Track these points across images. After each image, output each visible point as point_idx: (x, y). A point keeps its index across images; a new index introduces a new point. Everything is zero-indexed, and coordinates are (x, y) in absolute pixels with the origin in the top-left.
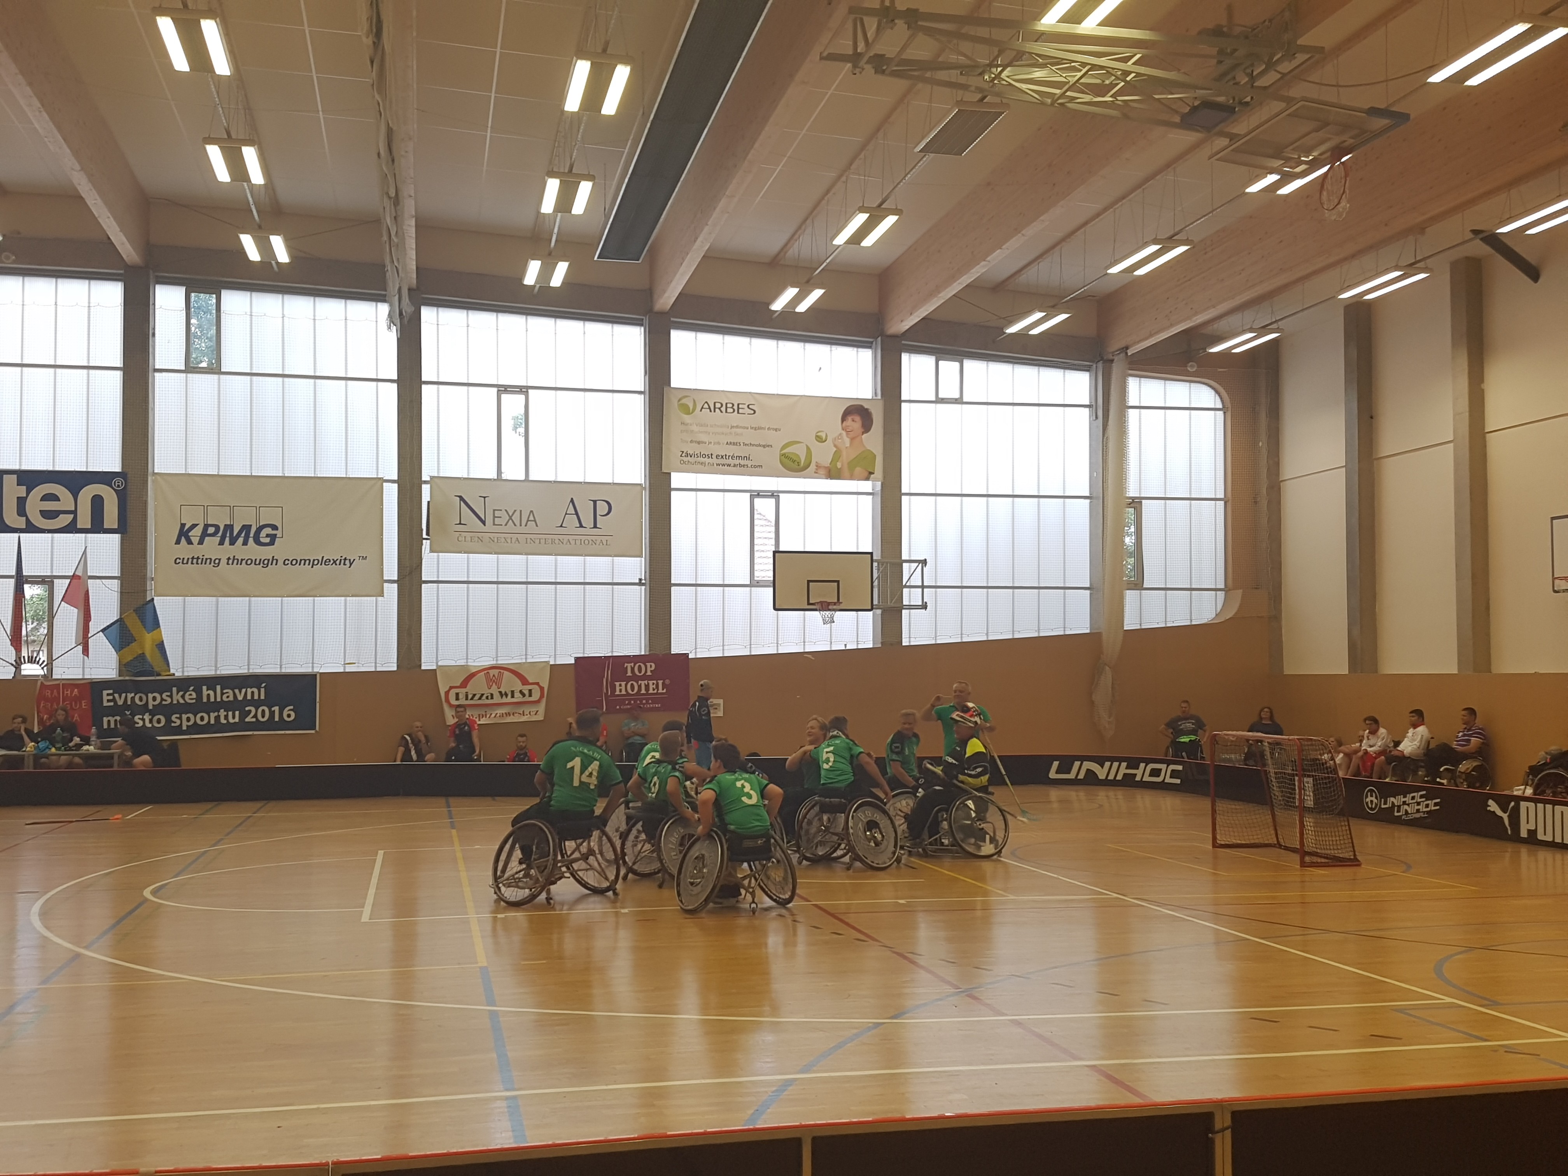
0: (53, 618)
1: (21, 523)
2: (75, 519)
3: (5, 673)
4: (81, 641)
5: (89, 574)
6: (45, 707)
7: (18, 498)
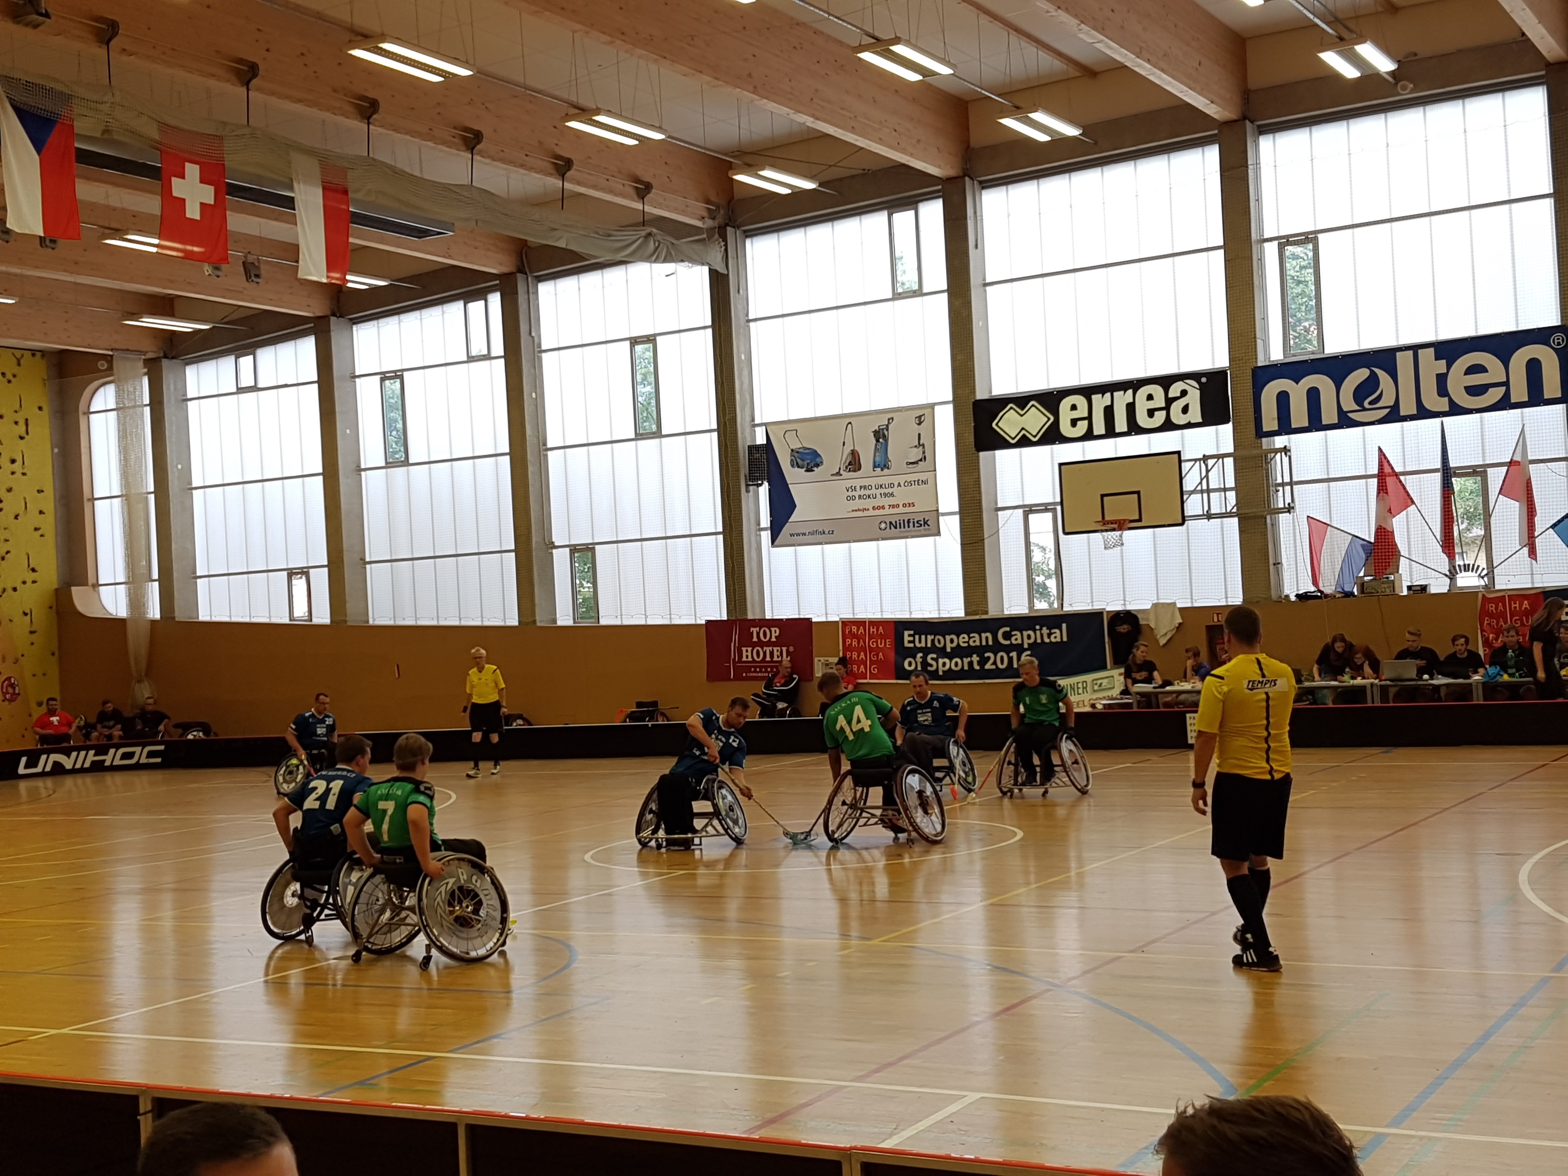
0: (1490, 516)
1: (1443, 404)
2: (1507, 394)
3: (1439, 586)
4: (1526, 542)
5: (1530, 458)
6: (1489, 624)
7: (1437, 375)
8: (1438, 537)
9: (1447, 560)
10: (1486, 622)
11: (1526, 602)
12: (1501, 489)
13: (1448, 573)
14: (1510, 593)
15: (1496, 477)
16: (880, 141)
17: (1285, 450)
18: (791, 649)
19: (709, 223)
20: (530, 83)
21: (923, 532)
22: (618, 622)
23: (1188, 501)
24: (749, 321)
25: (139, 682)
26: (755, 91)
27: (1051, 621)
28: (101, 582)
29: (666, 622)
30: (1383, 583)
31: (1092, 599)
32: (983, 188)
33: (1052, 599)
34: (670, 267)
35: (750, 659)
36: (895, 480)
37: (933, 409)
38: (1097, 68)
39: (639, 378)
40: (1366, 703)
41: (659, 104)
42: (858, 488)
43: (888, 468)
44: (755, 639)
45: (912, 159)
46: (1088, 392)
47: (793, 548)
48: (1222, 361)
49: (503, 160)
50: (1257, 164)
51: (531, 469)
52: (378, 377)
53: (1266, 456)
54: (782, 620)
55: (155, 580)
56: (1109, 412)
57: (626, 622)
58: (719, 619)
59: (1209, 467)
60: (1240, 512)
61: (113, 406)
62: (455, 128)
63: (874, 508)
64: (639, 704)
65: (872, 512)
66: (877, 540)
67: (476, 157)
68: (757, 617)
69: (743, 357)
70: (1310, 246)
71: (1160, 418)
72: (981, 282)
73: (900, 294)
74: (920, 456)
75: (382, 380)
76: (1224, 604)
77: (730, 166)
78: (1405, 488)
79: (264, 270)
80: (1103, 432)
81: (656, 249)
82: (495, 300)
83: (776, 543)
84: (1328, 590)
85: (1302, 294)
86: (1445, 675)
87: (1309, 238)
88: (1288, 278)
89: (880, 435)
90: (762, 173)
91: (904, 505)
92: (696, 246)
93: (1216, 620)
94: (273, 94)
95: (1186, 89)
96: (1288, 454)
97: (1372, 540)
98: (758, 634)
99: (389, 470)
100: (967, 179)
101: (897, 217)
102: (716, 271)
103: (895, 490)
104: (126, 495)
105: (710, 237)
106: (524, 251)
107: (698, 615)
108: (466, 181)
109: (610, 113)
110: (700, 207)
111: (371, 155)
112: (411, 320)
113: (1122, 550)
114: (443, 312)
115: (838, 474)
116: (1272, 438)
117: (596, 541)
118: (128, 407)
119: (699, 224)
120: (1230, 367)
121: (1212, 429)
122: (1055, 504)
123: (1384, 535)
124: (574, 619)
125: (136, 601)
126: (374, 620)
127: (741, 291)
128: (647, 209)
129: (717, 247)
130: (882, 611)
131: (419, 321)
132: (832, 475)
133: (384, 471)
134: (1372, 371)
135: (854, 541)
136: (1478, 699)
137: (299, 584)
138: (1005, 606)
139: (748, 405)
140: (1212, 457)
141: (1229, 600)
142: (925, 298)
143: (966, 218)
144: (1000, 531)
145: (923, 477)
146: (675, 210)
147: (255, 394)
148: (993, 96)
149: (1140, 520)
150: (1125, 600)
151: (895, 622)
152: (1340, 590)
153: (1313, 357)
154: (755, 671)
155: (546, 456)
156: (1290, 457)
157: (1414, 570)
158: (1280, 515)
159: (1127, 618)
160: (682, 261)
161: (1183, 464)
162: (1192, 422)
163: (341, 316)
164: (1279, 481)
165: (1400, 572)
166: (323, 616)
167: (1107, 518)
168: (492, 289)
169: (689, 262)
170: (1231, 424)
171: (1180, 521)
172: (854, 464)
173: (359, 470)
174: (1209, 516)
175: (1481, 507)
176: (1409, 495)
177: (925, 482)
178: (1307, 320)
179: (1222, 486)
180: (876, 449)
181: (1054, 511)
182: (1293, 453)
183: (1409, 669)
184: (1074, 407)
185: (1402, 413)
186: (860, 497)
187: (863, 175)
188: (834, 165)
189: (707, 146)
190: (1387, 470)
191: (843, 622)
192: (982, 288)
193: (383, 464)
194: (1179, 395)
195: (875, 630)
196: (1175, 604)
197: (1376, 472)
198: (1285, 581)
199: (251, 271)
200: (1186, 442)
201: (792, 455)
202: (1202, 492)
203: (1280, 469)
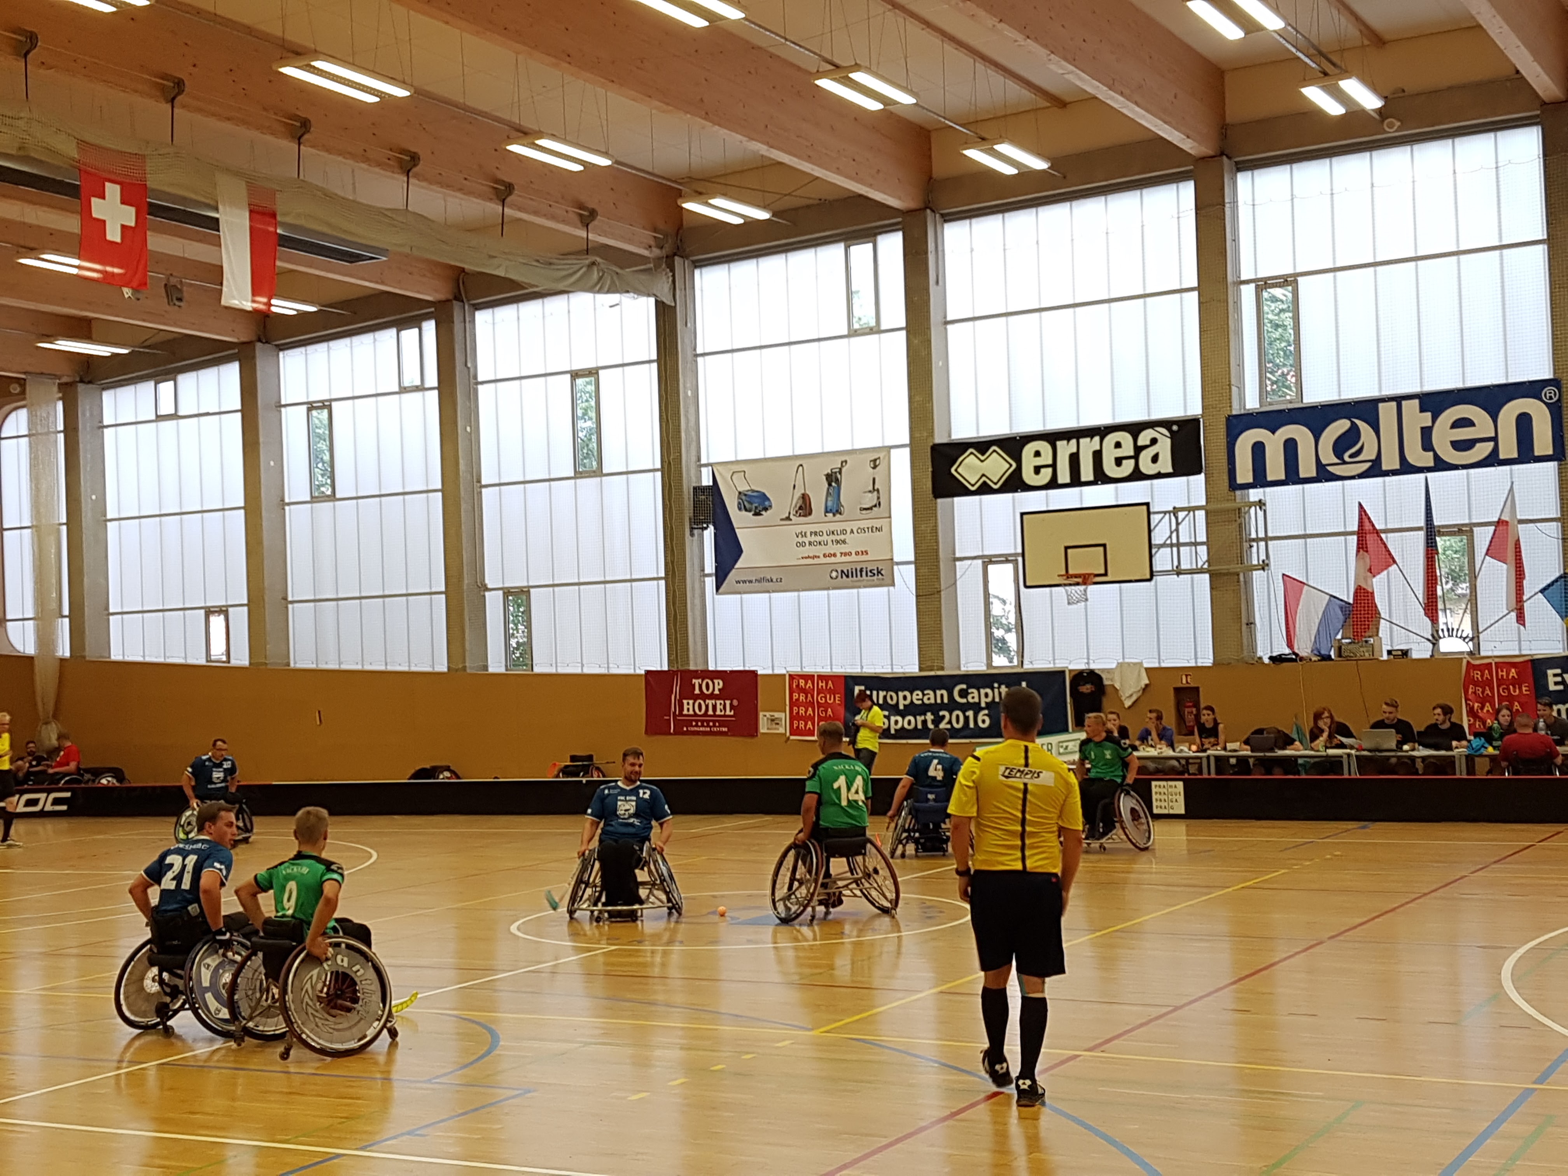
0: (1476, 577)
1: (1427, 460)
2: (1495, 450)
3: (1421, 651)
4: (1514, 606)
5: (1519, 517)
6: (1475, 693)
7: (1422, 428)
8: (1421, 600)
9: (1429, 623)
10: (1470, 691)
11: (1513, 670)
12: (1488, 550)
13: (1430, 638)
14: (1497, 660)
15: (1483, 537)
16: (838, 171)
17: (1261, 504)
18: (735, 703)
19: (657, 252)
20: (471, 103)
21: (876, 582)
22: (553, 670)
23: (1158, 555)
24: (697, 355)
25: (46, 723)
26: (706, 116)
27: (1009, 679)
28: (8, 617)
29: (603, 671)
30: (1362, 646)
31: (1054, 657)
32: (946, 221)
33: (1012, 653)
34: (614, 298)
35: (691, 712)
36: (848, 526)
37: (889, 452)
38: (1068, 99)
39: (580, 413)
40: (1343, 774)
41: (605, 129)
42: (808, 534)
43: (840, 514)
44: (697, 691)
45: (872, 191)
46: (1052, 438)
47: (739, 596)
48: (1195, 409)
49: (441, 184)
50: (1235, 202)
51: (463, 506)
52: (305, 407)
53: (1239, 509)
54: (725, 672)
55: (66, 617)
56: (1074, 459)
57: (561, 670)
58: (659, 669)
59: (1180, 520)
60: (1211, 568)
61: (26, 433)
62: (391, 150)
63: (825, 556)
64: (573, 758)
65: (823, 560)
66: (828, 589)
67: (411, 180)
68: (700, 668)
69: (689, 393)
70: (1290, 288)
71: (1128, 467)
72: (940, 319)
73: (856, 331)
74: (875, 502)
75: (309, 410)
76: (1193, 665)
77: (679, 194)
78: (1386, 547)
79: (186, 293)
80: (1067, 480)
81: (600, 278)
82: (430, 327)
83: (721, 590)
84: (1303, 654)
85: (1281, 339)
86: (1426, 746)
87: (1289, 281)
88: (1266, 321)
89: (833, 479)
90: (711, 201)
91: (857, 553)
92: (643, 277)
93: (1184, 681)
94: (199, 110)
95: (1161, 123)
96: (1263, 508)
97: (1351, 601)
98: (700, 686)
99: (315, 505)
100: (928, 211)
101: (854, 249)
102: (663, 303)
103: (848, 537)
104: (36, 526)
105: (657, 267)
106: (461, 277)
107: (637, 665)
108: (401, 206)
109: (553, 137)
110: (647, 236)
111: (301, 177)
112: (340, 346)
113: (1086, 606)
114: (375, 340)
115: (788, 518)
116: (1246, 491)
117: (531, 584)
118: (41, 434)
119: (646, 253)
120: (1202, 416)
121: (1184, 479)
122: (1016, 555)
123: (1363, 596)
124: (506, 666)
125: (45, 638)
126: (295, 663)
127: (689, 325)
128: (591, 236)
129: (664, 278)
130: (831, 665)
131: (349, 349)
132: (782, 520)
133: (309, 506)
134: (1353, 423)
135: (803, 590)
136: (1461, 773)
137: (217, 622)
138: (963, 662)
139: (694, 445)
140: (1183, 509)
141: (1199, 661)
142: (883, 335)
143: (926, 253)
144: (958, 583)
145: (877, 523)
146: (622, 239)
147: (175, 422)
148: (957, 127)
149: (1106, 574)
150: (1088, 659)
151: (846, 677)
152: (1315, 652)
153: (1290, 406)
154: (697, 726)
155: (481, 492)
156: (1265, 511)
157: (1395, 633)
158: (1254, 572)
159: (1091, 677)
160: (628, 292)
161: (1152, 516)
162: (1163, 471)
163: (267, 342)
164: (1253, 536)
165: (1380, 635)
166: (241, 658)
167: (1071, 572)
168: (427, 317)
169: (635, 293)
170: (1203, 475)
171: (1148, 577)
172: (805, 508)
173: (282, 504)
174: (1179, 572)
175: (1466, 568)
176: (1390, 554)
177: (879, 529)
178: (1284, 365)
179: (1193, 540)
180: (828, 494)
181: (1015, 562)
182: (1268, 507)
183: (1389, 740)
184: (1037, 454)
185: (1385, 467)
186: (810, 543)
187: (818, 205)
188: (789, 194)
189: (656, 171)
190: (1367, 526)
191: (790, 676)
192: (942, 328)
193: (308, 499)
194: (1148, 443)
195: (824, 684)
196: (1141, 664)
197: (1356, 528)
198: (1259, 643)
199: (173, 293)
200: (1155, 493)
201: (739, 498)
202: (1172, 545)
203: (1255, 524)
